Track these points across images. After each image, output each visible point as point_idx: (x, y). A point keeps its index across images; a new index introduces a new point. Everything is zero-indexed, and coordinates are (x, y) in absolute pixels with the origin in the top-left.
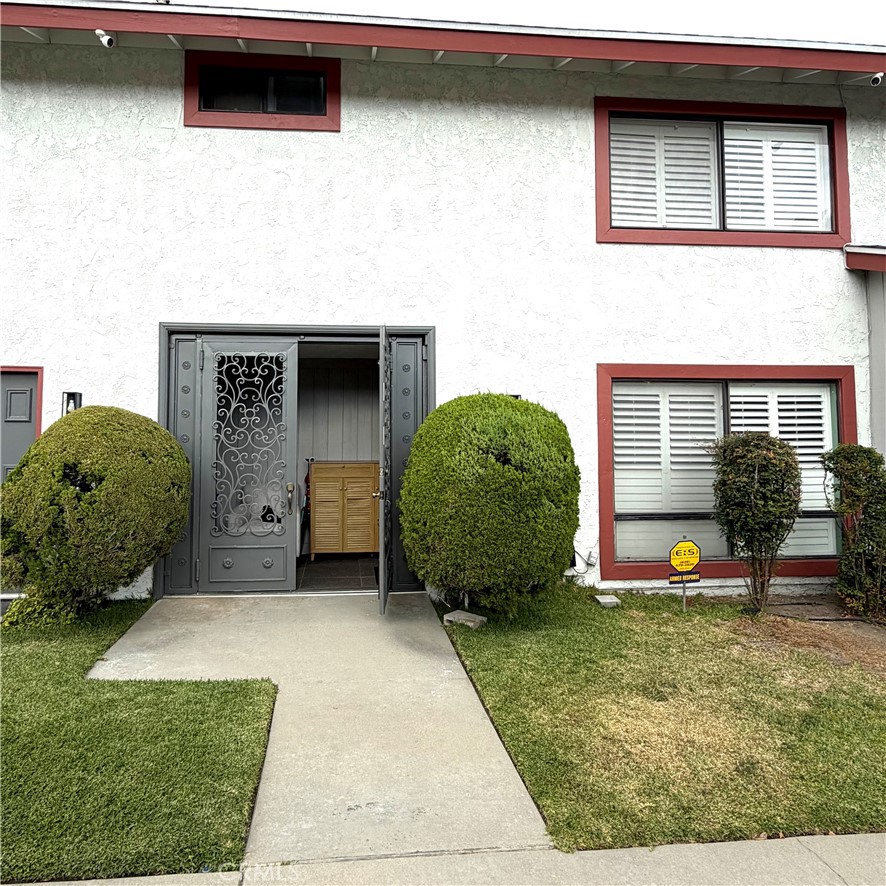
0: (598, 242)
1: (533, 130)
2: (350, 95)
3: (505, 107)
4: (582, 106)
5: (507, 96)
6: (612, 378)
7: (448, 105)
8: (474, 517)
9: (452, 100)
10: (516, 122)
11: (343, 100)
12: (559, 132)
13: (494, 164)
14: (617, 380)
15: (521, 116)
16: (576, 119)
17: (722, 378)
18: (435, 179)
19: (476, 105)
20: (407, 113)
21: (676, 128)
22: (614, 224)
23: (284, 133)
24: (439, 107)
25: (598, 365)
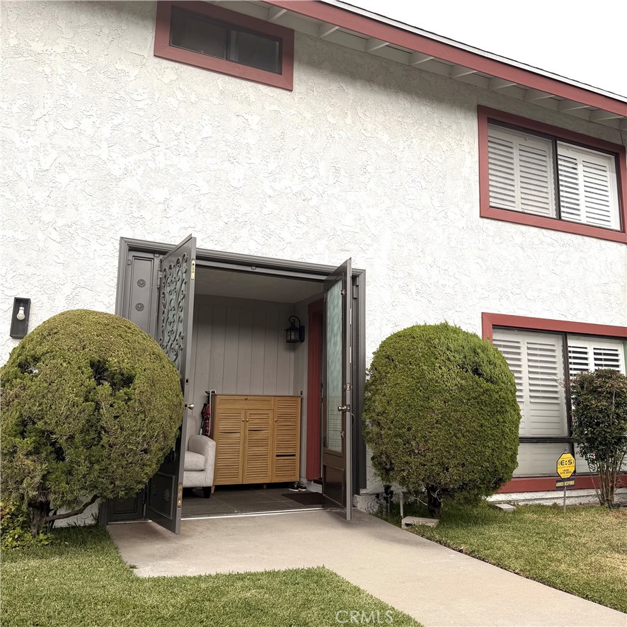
0: (481, 217)
1: (437, 121)
2: (300, 61)
3: (417, 99)
4: (469, 109)
5: (418, 90)
6: (493, 325)
7: (376, 88)
8: (458, 421)
9: (379, 85)
10: (425, 112)
11: (296, 65)
12: (454, 127)
13: (409, 142)
14: (496, 327)
15: (428, 109)
16: (465, 118)
17: (563, 332)
18: (365, 147)
19: (397, 92)
20: (345, 87)
21: (526, 140)
22: (492, 204)
23: (244, 83)
24: (369, 88)
25: (483, 313)
